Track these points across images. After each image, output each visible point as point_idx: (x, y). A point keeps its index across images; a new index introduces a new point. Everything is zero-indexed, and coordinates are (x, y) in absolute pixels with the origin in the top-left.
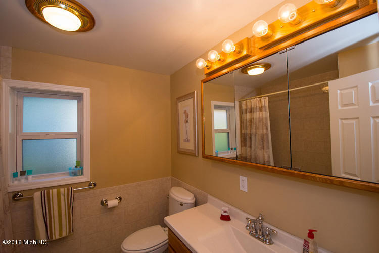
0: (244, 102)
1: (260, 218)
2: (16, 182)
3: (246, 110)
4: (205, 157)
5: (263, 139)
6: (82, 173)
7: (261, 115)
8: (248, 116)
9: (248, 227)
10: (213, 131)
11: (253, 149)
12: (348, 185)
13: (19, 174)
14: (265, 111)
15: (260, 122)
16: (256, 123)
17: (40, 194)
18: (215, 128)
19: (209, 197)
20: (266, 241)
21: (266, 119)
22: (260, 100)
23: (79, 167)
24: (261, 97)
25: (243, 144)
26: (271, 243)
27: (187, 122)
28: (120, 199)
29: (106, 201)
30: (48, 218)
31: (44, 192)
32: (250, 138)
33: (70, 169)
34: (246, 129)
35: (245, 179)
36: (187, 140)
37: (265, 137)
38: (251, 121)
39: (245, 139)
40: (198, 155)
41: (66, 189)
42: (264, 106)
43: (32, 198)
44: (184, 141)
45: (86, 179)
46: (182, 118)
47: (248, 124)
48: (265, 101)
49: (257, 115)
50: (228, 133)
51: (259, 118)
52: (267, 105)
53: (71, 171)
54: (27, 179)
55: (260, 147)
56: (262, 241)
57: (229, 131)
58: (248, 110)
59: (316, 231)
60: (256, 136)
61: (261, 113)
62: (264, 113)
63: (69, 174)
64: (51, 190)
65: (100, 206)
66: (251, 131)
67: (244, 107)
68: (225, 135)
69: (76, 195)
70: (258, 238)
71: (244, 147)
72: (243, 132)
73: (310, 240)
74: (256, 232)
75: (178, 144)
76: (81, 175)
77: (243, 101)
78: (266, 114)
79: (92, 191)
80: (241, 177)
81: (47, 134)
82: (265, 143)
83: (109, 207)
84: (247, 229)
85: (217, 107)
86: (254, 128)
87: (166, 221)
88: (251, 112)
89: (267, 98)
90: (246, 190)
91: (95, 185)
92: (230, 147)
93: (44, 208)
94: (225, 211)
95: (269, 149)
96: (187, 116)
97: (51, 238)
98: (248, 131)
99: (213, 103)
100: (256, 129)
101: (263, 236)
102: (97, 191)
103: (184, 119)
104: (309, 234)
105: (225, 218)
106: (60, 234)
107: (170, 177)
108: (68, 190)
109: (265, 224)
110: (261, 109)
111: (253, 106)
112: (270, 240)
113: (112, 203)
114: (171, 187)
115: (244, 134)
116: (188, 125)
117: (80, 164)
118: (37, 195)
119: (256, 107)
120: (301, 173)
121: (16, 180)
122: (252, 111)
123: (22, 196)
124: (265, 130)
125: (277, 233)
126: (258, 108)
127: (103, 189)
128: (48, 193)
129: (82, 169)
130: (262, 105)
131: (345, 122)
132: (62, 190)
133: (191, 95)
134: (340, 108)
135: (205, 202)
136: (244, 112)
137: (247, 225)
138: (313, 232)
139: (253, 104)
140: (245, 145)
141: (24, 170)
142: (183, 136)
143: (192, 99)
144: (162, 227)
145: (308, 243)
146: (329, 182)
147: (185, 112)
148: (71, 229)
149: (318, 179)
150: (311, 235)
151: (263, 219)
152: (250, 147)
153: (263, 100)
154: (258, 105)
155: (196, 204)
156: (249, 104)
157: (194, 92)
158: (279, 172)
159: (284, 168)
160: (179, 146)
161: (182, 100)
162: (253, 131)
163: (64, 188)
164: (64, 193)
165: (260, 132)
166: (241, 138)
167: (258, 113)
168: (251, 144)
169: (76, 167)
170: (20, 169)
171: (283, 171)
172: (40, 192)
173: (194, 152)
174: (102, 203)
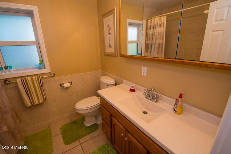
0: (149, 21)
1: (152, 89)
2: (3, 74)
3: (150, 26)
4: (122, 56)
5: (159, 47)
6: (45, 68)
7: (160, 30)
8: (151, 31)
9: (145, 94)
10: (128, 42)
11: (152, 53)
12: (210, 66)
13: (4, 68)
14: (163, 27)
15: (159, 34)
16: (156, 36)
17: (21, 80)
18: (129, 40)
19: (124, 80)
20: (154, 101)
21: (163, 33)
22: (161, 18)
23: (42, 64)
24: (162, 16)
25: (146, 51)
26: (157, 101)
27: (110, 33)
28: (71, 83)
29: (63, 84)
30: (29, 93)
31: (23, 79)
32: (151, 46)
33: (36, 65)
34: (149, 40)
35: (146, 68)
36: (110, 46)
37: (161, 45)
38: (153, 35)
39: (148, 47)
40: (117, 55)
41: (36, 77)
42: (163, 23)
43: (16, 83)
44: (108, 47)
45: (48, 71)
46: (106, 30)
47: (151, 37)
48: (164, 19)
49: (158, 30)
50: (137, 43)
51: (159, 32)
52: (165, 22)
53: (37, 66)
54: (10, 71)
55: (157, 52)
56: (152, 101)
57: (138, 42)
58: (152, 26)
59: (184, 94)
60: (155, 45)
61: (160, 28)
62: (162, 28)
63: (36, 68)
64: (27, 78)
65: (60, 87)
66: (152, 42)
67: (149, 24)
68: (136, 44)
69: (44, 81)
70: (150, 100)
71: (147, 53)
72: (147, 43)
73: (180, 99)
74: (149, 97)
75: (104, 49)
76: (44, 69)
77: (149, 19)
78: (163, 30)
79: (53, 78)
80: (143, 67)
81: (15, 42)
82: (160, 49)
83: (65, 87)
84: (144, 95)
85: (131, 25)
86: (155, 39)
87: (99, 93)
88: (153, 28)
89: (166, 17)
90: (145, 75)
91: (54, 75)
92: (138, 53)
93: (25, 88)
94: (133, 87)
95: (162, 53)
96: (110, 29)
97: (34, 103)
98: (150, 42)
99: (129, 21)
100: (155, 40)
101: (153, 98)
102: (56, 78)
103: (108, 31)
104: (179, 96)
105: (132, 90)
106: (39, 101)
107: (100, 71)
108: (38, 77)
109: (154, 92)
110: (160, 26)
111: (155, 23)
112: (157, 100)
113: (67, 85)
114: (102, 76)
115: (148, 44)
116: (110, 35)
117: (42, 62)
118: (19, 80)
119: (158, 24)
120: (181, 61)
121: (3, 72)
122: (155, 27)
123: (10, 81)
124: (161, 41)
125: (161, 96)
126: (158, 25)
127: (60, 77)
128: (26, 79)
129: (44, 65)
130: (162, 22)
131: (214, 33)
132: (34, 77)
133: (112, 11)
134: (214, 23)
135: (121, 83)
136: (149, 28)
137: (144, 93)
138: (182, 95)
139: (156, 21)
140: (148, 52)
141: (7, 66)
142: (107, 44)
143: (113, 15)
144: (97, 97)
145: (178, 100)
146: (198, 65)
147: (108, 26)
148: (45, 99)
149: (192, 64)
150: (181, 96)
151: (154, 90)
152: (151, 52)
153: (163, 18)
154: (159, 23)
155: (116, 84)
156: (153, 22)
157: (114, 9)
158: (167, 62)
159: (171, 58)
160: (105, 51)
161: (106, 16)
162: (154, 41)
163: (35, 76)
164: (35, 79)
165: (158, 42)
166: (145, 47)
167: (158, 28)
168: (151, 50)
169: (40, 64)
170: (3, 66)
171: (170, 61)
172: (20, 79)
173: (114, 54)
174: (61, 85)
